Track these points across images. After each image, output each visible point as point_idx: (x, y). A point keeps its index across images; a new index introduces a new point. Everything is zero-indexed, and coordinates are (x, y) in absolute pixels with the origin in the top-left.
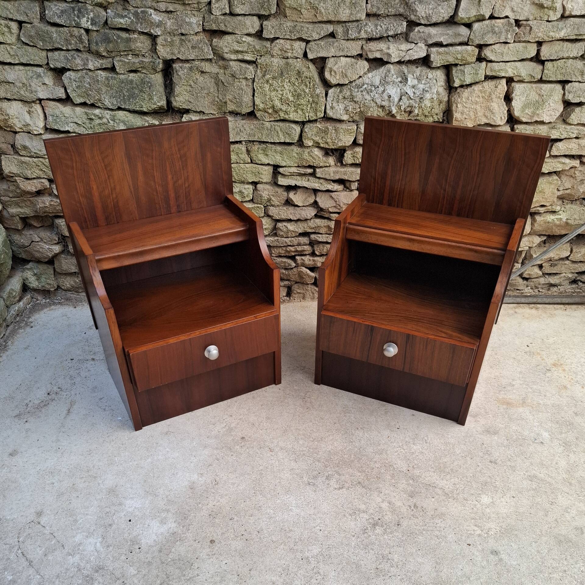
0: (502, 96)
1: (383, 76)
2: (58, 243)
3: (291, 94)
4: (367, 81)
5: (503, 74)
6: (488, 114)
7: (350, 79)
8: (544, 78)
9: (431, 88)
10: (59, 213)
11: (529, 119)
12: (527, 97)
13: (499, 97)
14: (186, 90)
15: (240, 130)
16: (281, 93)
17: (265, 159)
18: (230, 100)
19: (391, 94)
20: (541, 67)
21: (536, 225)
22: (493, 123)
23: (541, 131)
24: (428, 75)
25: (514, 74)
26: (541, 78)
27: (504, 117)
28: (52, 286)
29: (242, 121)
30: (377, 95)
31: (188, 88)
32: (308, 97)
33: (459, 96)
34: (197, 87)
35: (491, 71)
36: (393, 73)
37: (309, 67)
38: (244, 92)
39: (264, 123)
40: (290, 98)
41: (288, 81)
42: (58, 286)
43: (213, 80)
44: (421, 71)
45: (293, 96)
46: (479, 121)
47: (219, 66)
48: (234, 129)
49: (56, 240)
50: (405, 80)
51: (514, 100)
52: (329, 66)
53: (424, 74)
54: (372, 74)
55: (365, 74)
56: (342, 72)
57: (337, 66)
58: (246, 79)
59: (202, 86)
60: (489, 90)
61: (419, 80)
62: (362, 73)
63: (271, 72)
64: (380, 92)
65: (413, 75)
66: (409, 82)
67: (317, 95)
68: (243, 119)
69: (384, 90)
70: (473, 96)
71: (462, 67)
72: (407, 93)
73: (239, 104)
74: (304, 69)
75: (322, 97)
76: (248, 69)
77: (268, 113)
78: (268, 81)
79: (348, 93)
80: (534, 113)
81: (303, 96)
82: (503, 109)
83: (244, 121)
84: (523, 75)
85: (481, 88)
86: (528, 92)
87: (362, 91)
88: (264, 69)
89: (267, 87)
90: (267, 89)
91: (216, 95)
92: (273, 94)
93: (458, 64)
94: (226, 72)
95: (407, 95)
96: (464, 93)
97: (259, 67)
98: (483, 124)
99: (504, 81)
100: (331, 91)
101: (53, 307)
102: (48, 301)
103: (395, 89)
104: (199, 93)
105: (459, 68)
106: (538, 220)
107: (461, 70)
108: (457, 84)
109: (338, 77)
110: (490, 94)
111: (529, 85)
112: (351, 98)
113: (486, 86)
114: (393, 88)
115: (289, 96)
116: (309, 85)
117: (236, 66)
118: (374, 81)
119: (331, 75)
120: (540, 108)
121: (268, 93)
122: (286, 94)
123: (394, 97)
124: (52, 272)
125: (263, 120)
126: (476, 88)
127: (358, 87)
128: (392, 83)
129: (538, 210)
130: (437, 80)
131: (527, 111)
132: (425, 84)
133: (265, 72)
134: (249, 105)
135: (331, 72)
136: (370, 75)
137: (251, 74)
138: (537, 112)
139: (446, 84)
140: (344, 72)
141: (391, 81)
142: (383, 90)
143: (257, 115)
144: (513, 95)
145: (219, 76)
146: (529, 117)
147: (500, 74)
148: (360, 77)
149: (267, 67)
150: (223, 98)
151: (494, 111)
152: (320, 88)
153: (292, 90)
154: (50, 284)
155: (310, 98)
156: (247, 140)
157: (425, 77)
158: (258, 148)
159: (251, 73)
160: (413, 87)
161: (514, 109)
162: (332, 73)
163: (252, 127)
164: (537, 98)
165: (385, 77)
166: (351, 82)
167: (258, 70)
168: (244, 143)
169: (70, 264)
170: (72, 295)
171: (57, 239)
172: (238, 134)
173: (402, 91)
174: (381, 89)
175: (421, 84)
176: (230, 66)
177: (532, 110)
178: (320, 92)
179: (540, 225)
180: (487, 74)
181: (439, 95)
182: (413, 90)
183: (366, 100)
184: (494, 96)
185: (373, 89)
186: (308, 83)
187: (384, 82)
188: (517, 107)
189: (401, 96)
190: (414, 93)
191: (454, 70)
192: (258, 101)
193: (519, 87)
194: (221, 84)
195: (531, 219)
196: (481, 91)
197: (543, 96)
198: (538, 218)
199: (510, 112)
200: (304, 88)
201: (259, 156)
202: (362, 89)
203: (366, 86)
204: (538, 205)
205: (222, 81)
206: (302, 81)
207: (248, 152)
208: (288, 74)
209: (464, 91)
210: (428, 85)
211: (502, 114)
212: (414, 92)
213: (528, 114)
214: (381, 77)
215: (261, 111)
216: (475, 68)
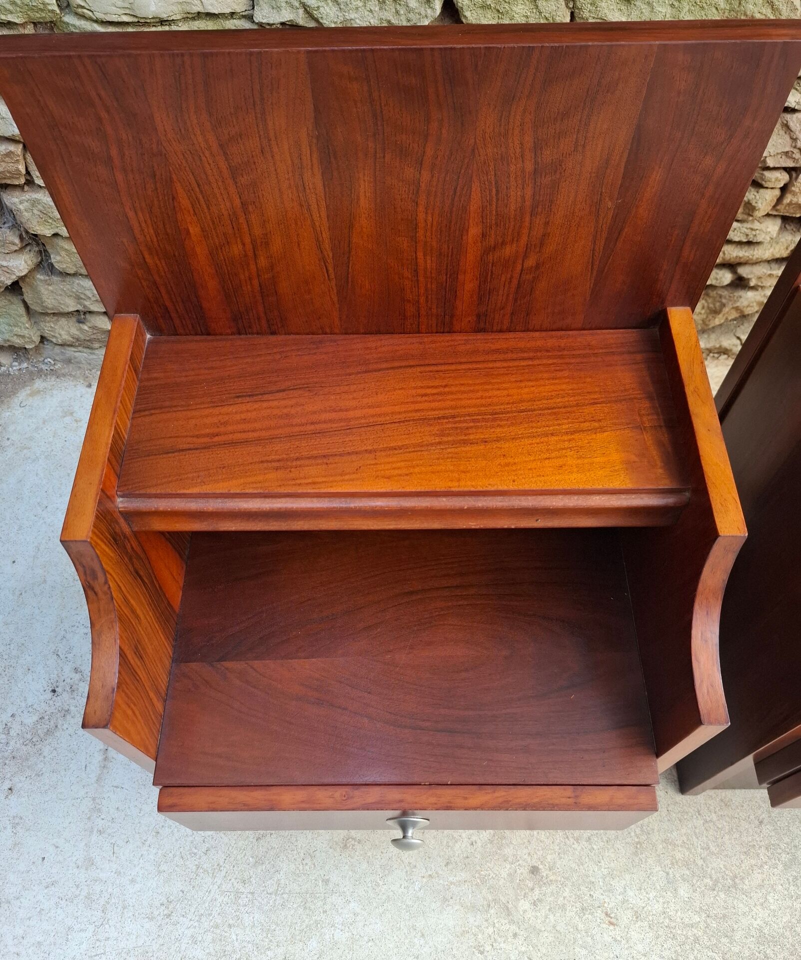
2: (22, 249)
10: (9, 178)
28: (27, 340)
42: (43, 339)
49: (14, 244)
101: (39, 384)
102: (25, 365)
124: (22, 310)
154: (23, 337)
169: (61, 295)
170: (77, 354)
171: (17, 241)
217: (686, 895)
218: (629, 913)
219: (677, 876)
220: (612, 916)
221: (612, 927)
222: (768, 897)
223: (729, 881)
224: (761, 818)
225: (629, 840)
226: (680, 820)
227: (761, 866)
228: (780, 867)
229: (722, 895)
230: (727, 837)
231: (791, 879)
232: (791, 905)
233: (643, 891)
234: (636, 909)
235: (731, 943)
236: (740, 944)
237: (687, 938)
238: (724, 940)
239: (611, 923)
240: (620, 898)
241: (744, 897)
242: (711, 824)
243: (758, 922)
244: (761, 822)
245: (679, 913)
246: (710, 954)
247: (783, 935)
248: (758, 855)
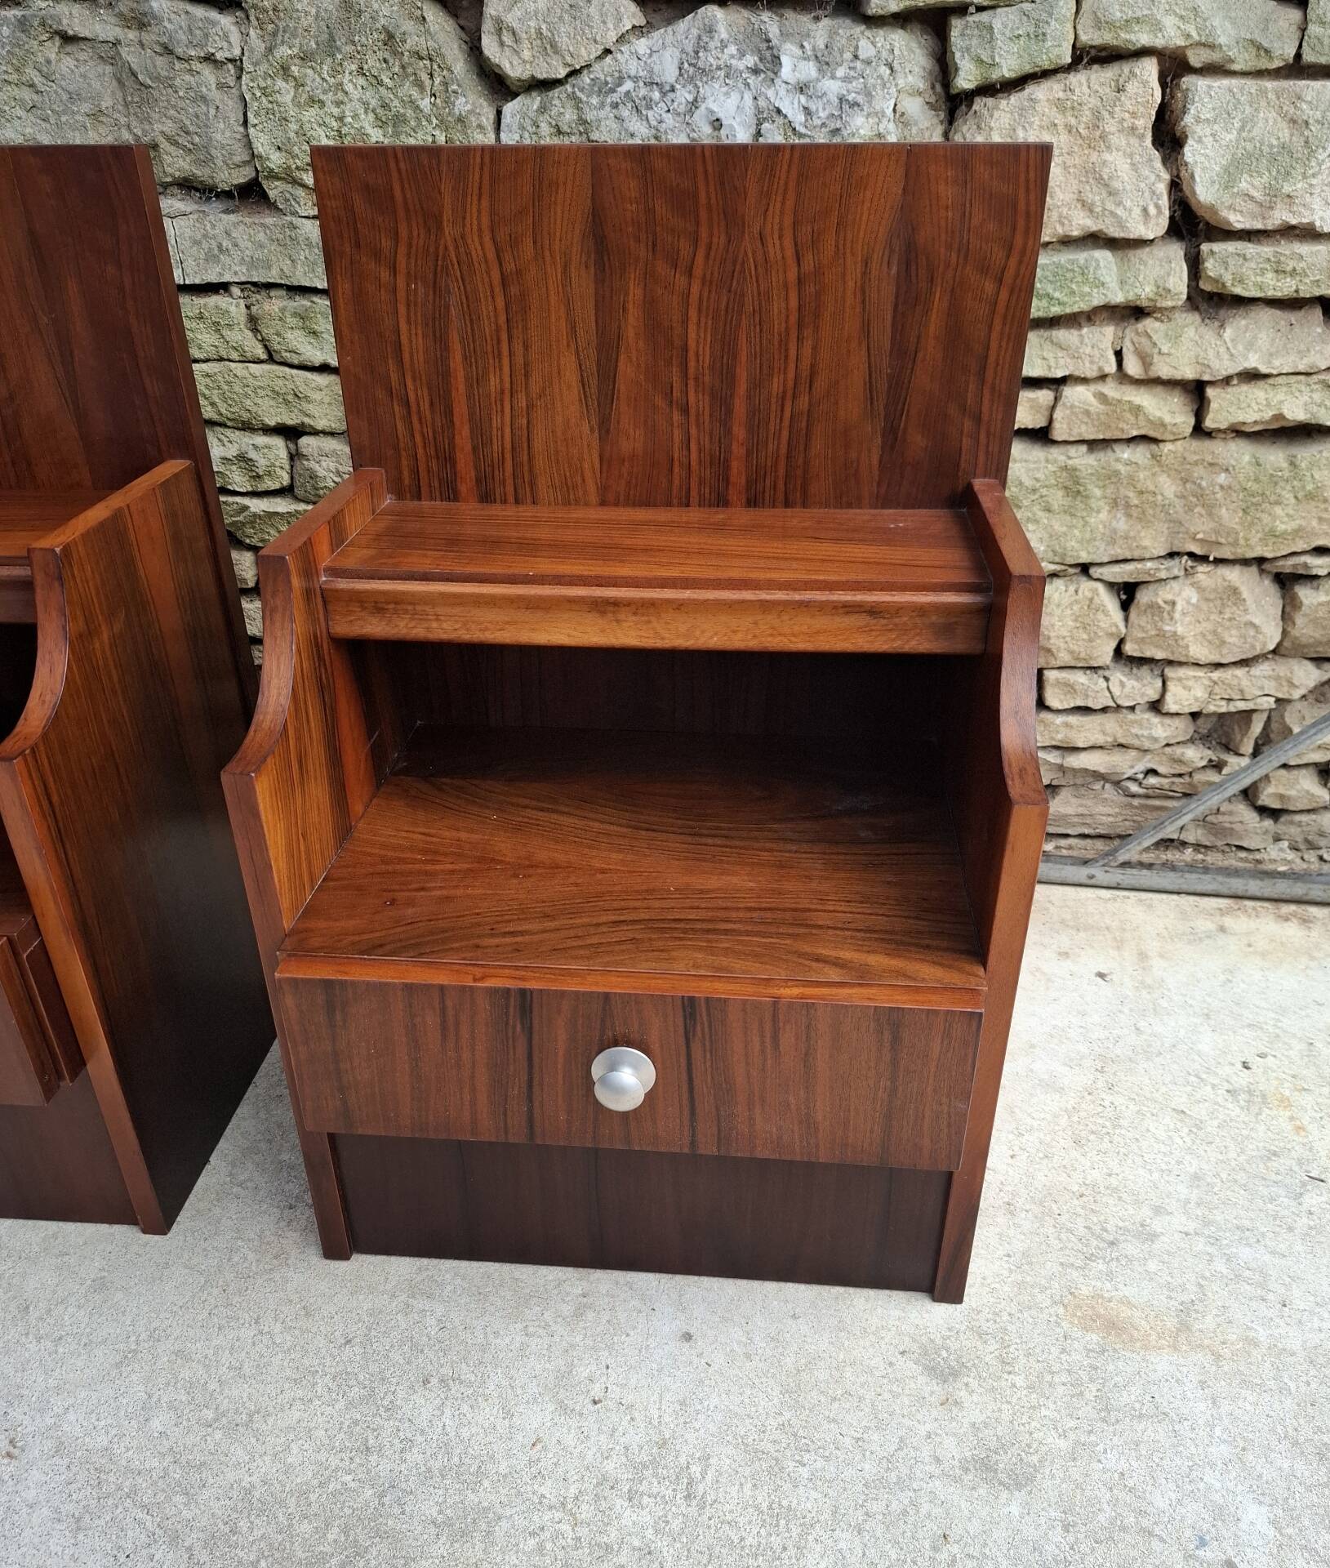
0: (1146, 123)
1: (690, 49)
3: (371, 116)
4: (633, 67)
5: (1144, 39)
6: (1095, 197)
7: (569, 59)
8: (1309, 57)
9: (869, 94)
11: (1254, 217)
12: (1242, 128)
13: (1133, 128)
14: (21, 103)
15: (220, 247)
16: (336, 111)
17: (309, 347)
18: (169, 139)
19: (721, 115)
20: (1295, 15)
21: (1299, 620)
22: (1115, 232)
23: (1303, 265)
24: (857, 48)
25: (1188, 36)
26: (1298, 56)
27: (1157, 206)
29: (224, 216)
30: (669, 119)
31: (27, 95)
32: (430, 128)
33: (979, 127)
34: (56, 92)
35: (1098, 24)
36: (724, 35)
37: (424, 18)
38: (212, 111)
39: (297, 221)
40: (369, 130)
41: (354, 67)
43: (109, 69)
44: (832, 34)
45: (381, 123)
46: (1063, 224)
47: (121, 15)
48: (197, 243)
50: (770, 63)
51: (1190, 141)
52: (493, 13)
53: (844, 41)
54: (650, 43)
55: (621, 39)
56: (539, 33)
57: (517, 12)
58: (209, 59)
59: (71, 88)
60: (1094, 102)
61: (824, 63)
62: (612, 36)
63: (294, 35)
64: (682, 109)
65: (802, 46)
66: (786, 71)
67: (460, 120)
68: (227, 212)
69: (696, 100)
70: (1031, 124)
71: (984, 17)
72: (779, 111)
73: (201, 152)
74: (408, 26)
75: (480, 126)
76: (214, 23)
77: (304, 186)
78: (285, 69)
79: (570, 115)
80: (1274, 195)
81: (413, 123)
82: (1153, 178)
83: (232, 217)
84: (1222, 40)
85: (1061, 95)
86: (1248, 110)
87: (615, 106)
88: (270, 27)
89: (286, 92)
90: (287, 98)
91: (123, 120)
92: (310, 114)
93: (971, 4)
94: (146, 37)
95: (780, 120)
96: (996, 114)
97: (252, 18)
98: (1075, 233)
99: (1149, 69)
100: (510, 108)
103: (735, 97)
104: (64, 112)
105: (974, 18)
106: (1305, 601)
107: (979, 25)
108: (965, 80)
109: (526, 54)
110: (1097, 115)
111: (1251, 84)
112: (581, 133)
113: (1081, 84)
114: (727, 94)
115: (366, 125)
116: (428, 82)
117: (173, 16)
118: (656, 68)
119: (502, 44)
120: (1297, 173)
121: (292, 112)
122: (355, 116)
123: (731, 126)
125: (295, 214)
126: (1040, 92)
127: (604, 89)
128: (722, 73)
129: (1306, 565)
130: (896, 66)
131: (1243, 185)
132: (846, 79)
133: (274, 34)
134: (237, 159)
135: (499, 31)
136: (642, 45)
137: (225, 45)
138: (1287, 189)
139: (933, 87)
140: (544, 31)
141: (719, 68)
142: (690, 98)
143: (272, 194)
144: (1188, 119)
145: (124, 51)
146: (1257, 209)
147: (1133, 37)
148: (608, 52)
149: (279, 18)
150: (143, 130)
151: (1116, 184)
152: (472, 97)
153: (374, 103)
155: (437, 132)
156: (243, 279)
157: (848, 56)
158: (283, 310)
159: (226, 37)
160: (802, 88)
161: (1192, 176)
162: (505, 39)
163: (261, 236)
164: (1285, 133)
165: (697, 53)
166: (574, 73)
167: (252, 32)
168: (236, 291)
172: (211, 258)
173: (762, 103)
174: (684, 95)
175: (833, 77)
176: (155, 17)
177: (1265, 179)
178: (469, 107)
179: (1315, 621)
180: (1084, 38)
181: (906, 124)
182: (803, 99)
183: (632, 135)
184: (1110, 126)
185: (656, 95)
186: (425, 77)
187: (694, 71)
188: (1204, 169)
189: (759, 124)
190: (807, 111)
191: (957, 26)
192: (262, 144)
193: (1210, 87)
194: (129, 83)
195: (1283, 597)
196: (1060, 105)
197: (1307, 123)
198: (1304, 593)
199: (1181, 190)
200: (415, 93)
201: (289, 335)
202: (615, 97)
203: (628, 85)
204: (1307, 547)
205: (130, 69)
206: (403, 67)
207: (253, 322)
208: (353, 43)
209: (996, 108)
210: (857, 84)
211: (1147, 194)
212: (805, 108)
213: (1252, 198)
214: (682, 51)
215: (278, 178)
216: (1033, 15)
217: (160, 1429)
218: (49, 1444)
219: (165, 1399)
220: (19, 1444)
221: (6, 1461)
222: (293, 1445)
223: (244, 1416)
224: (351, 1336)
225: (122, 1346)
226: (220, 1329)
227: (311, 1401)
228: (341, 1405)
229: (218, 1435)
230: (280, 1356)
231: (347, 1423)
232: (324, 1460)
233: (94, 1415)
234: (63, 1439)
235: (186, 1505)
236: (202, 1507)
237: (120, 1488)
238: (179, 1499)
239: (9, 1455)
240: (50, 1421)
241: (253, 1441)
242: (265, 1339)
243: (254, 1479)
244: (349, 1342)
245: (131, 1452)
246: (140, 1515)
247: (282, 1504)
248: (314, 1385)
